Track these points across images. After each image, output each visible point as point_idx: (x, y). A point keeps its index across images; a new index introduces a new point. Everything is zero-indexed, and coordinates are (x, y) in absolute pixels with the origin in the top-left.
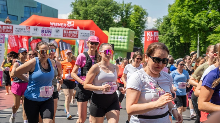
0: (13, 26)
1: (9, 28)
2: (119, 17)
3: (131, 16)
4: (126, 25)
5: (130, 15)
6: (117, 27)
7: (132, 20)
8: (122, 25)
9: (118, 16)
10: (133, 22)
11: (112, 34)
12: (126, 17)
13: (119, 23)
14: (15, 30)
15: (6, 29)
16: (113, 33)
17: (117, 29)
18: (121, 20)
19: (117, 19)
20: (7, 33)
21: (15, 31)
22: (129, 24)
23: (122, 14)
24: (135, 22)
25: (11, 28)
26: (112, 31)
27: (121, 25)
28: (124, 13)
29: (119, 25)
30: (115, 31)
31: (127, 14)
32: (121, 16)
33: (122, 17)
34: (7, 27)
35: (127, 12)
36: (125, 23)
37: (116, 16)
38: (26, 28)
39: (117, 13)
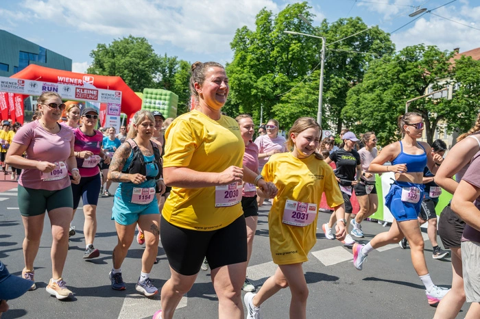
2: (159, 75)
3: (176, 75)
4: (169, 87)
5: (175, 73)
6: (156, 88)
7: (177, 80)
8: (164, 86)
9: (158, 73)
10: (178, 82)
11: (147, 98)
12: (170, 76)
13: (159, 83)
14: (1, 84)
16: (149, 95)
17: (154, 91)
18: (163, 79)
19: (157, 78)
22: (173, 85)
23: (163, 72)
24: (181, 83)
26: (147, 93)
27: (162, 86)
28: (167, 70)
29: (159, 86)
30: (152, 94)
31: (171, 71)
32: (163, 73)
33: (164, 76)
35: (171, 70)
36: (167, 84)
37: (156, 74)
38: (18, 82)
39: (157, 69)
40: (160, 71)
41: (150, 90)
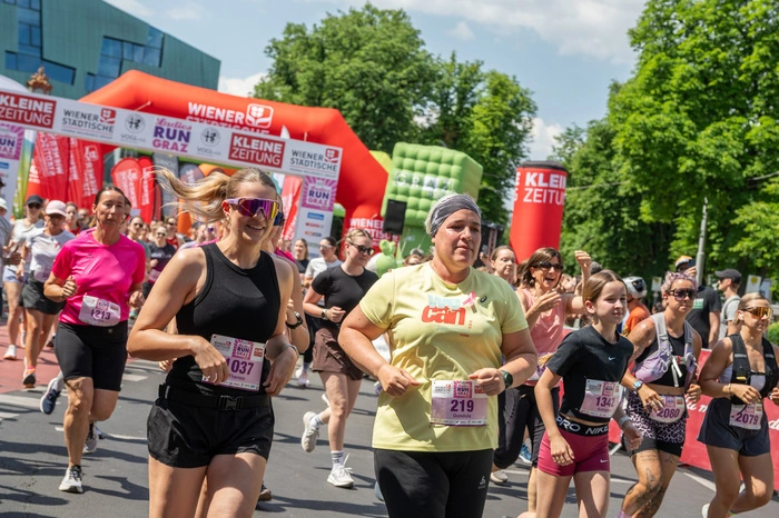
0: (54, 103)
1: (40, 109)
2: (432, 108)
3: (476, 109)
4: (455, 139)
5: (473, 104)
6: (422, 142)
7: (477, 123)
8: (443, 137)
9: (430, 103)
10: (479, 129)
11: (401, 167)
12: (459, 112)
13: (430, 129)
14: (63, 116)
15: (29, 112)
16: (407, 162)
17: (423, 150)
18: (440, 118)
19: (425, 116)
20: (31, 123)
21: (62, 121)
22: (465, 135)
23: (443, 101)
24: (486, 131)
25: (47, 108)
26: (403, 155)
27: (437, 137)
28: (454, 97)
29: (429, 136)
30: (415, 157)
31: (462, 99)
32: (441, 104)
33: (445, 110)
34: (36, 103)
35: (463, 94)
36: (450, 133)
37: (424, 105)
38: (102, 113)
39: (427, 93)
40: (433, 98)
41: (410, 148)
